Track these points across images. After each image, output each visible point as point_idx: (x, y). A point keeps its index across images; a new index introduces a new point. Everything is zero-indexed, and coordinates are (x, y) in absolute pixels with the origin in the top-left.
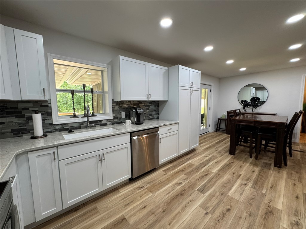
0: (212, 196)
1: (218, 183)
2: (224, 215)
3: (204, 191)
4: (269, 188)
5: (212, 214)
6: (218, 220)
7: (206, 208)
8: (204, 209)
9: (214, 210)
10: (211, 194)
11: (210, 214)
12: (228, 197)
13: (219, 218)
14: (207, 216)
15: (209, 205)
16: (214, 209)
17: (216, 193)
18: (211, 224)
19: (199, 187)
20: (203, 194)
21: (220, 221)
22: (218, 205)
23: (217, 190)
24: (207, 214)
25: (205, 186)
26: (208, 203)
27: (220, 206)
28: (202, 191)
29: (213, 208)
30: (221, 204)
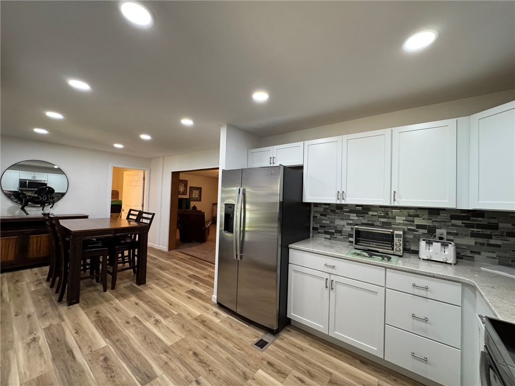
0: (165, 366)
1: (140, 348)
2: (202, 362)
3: (149, 375)
4: (171, 306)
5: (200, 375)
6: (210, 370)
7: (188, 381)
8: (189, 383)
9: (193, 371)
10: (160, 366)
11: (199, 378)
12: (173, 347)
13: (206, 368)
14: (201, 382)
15: (182, 375)
16: (191, 370)
17: (161, 358)
18: (216, 381)
19: (135, 379)
20: (156, 377)
21: (210, 368)
22: (185, 364)
23: (155, 355)
24: (198, 382)
25: (136, 370)
26: (179, 375)
27: (187, 362)
28: (148, 377)
29: (190, 372)
30: (184, 359)
